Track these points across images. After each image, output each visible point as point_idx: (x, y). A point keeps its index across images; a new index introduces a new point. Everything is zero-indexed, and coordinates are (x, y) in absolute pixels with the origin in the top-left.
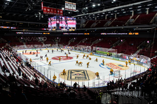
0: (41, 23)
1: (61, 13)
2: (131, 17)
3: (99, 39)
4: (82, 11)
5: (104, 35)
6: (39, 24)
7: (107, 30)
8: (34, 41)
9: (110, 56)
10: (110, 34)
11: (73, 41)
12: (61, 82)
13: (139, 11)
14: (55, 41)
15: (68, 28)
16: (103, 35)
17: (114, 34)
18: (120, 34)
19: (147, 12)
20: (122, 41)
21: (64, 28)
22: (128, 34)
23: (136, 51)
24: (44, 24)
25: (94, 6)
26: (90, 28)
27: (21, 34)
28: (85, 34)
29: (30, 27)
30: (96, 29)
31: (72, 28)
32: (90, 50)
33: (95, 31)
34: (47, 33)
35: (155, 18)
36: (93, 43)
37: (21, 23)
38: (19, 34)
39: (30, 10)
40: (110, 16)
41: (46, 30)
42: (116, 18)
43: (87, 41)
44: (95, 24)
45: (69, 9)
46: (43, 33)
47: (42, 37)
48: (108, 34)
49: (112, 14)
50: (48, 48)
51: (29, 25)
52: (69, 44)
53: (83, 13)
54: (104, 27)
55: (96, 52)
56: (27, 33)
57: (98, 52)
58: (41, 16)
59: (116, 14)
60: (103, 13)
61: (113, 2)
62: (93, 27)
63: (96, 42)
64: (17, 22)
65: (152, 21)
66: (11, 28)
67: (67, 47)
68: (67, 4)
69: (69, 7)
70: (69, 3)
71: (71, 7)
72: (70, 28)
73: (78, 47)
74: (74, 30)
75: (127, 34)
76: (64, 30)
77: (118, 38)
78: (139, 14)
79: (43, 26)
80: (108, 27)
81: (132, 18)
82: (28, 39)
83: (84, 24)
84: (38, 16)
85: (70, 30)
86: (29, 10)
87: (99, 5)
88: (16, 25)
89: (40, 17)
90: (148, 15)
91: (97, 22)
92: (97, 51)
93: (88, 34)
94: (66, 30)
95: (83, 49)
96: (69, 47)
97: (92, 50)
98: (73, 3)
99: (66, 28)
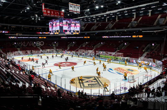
0: (36, 27)
1: (62, 16)
2: (133, 19)
3: (101, 43)
4: (85, 13)
5: (106, 38)
6: (33, 28)
7: (109, 33)
8: (30, 47)
9: (115, 60)
10: (112, 37)
11: (73, 46)
12: (79, 91)
13: (142, 13)
14: (52, 45)
15: (72, 32)
16: (104, 38)
17: (117, 37)
18: (123, 37)
19: (150, 14)
20: (125, 44)
21: (68, 31)
22: (132, 36)
23: (143, 54)
24: (39, 28)
25: (97, 7)
26: (90, 31)
27: (14, 38)
28: (85, 37)
29: (24, 31)
30: (97, 32)
31: (76, 31)
32: (93, 55)
33: (95, 34)
34: (42, 38)
35: (158, 20)
36: (94, 47)
37: (13, 26)
38: (12, 38)
39: (26, 11)
40: (111, 18)
41: (42, 34)
42: (117, 21)
43: (88, 45)
44: (95, 27)
45: (73, 11)
46: (38, 37)
47: (39, 42)
48: (111, 37)
49: (113, 16)
50: (46, 54)
51: (22, 29)
52: (68, 48)
53: (85, 15)
54: (105, 30)
55: (100, 57)
56: (21, 37)
57: (102, 57)
58: (38, 18)
59: (117, 16)
60: (105, 16)
61: (117, 4)
62: (93, 30)
63: (98, 46)
64: (9, 25)
65: (155, 23)
66: (2, 32)
67: (67, 52)
68: (71, 5)
69: (74, 9)
70: (73, 5)
71: (75, 8)
72: (74, 32)
73: (79, 52)
74: (78, 33)
75: (130, 37)
76: (68, 33)
77: (121, 41)
78: (141, 16)
79: (39, 29)
80: (110, 29)
81: (135, 20)
82: (24, 44)
83: (83, 27)
84: (35, 18)
85: (74, 33)
86: (24, 11)
87: (102, 6)
88: (8, 28)
89: (36, 19)
90: (150, 17)
91: (97, 25)
92: (100, 55)
93: (89, 37)
94: (70, 33)
95: (85, 54)
96: (69, 52)
97: (95, 55)
98: (77, 5)
99: (70, 31)
